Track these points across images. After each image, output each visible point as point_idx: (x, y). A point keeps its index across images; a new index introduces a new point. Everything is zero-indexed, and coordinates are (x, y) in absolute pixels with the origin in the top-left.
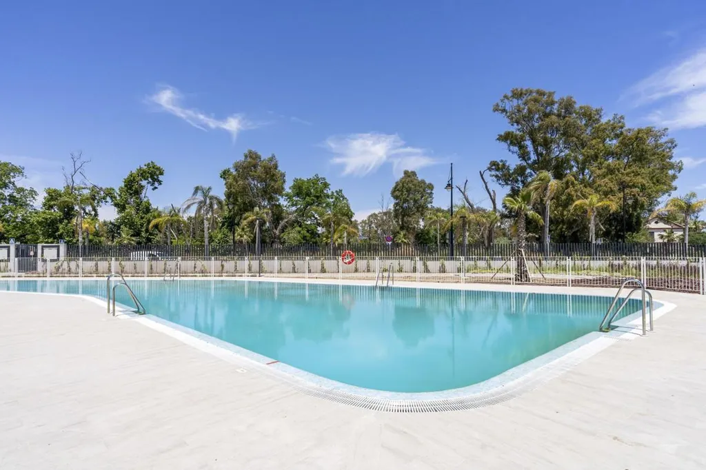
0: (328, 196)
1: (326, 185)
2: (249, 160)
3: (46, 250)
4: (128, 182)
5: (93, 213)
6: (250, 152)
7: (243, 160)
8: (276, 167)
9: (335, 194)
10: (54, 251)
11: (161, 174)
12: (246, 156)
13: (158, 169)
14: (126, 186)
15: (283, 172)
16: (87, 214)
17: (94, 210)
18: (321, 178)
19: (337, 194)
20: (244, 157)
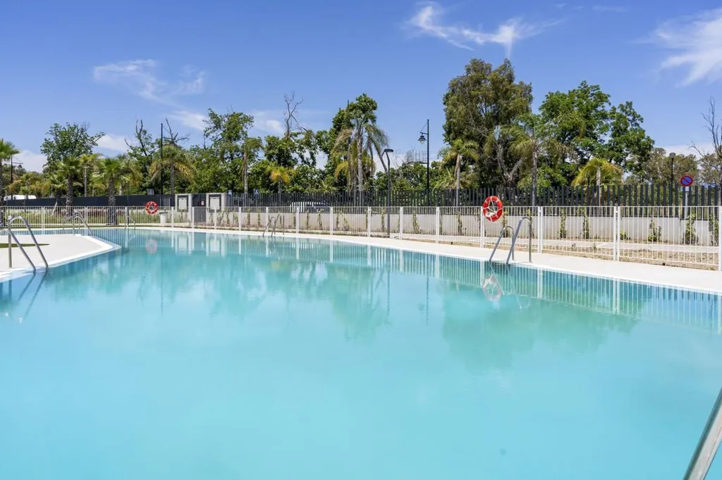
0: (604, 116)
1: (602, 98)
2: (473, 73)
3: (212, 200)
4: (337, 121)
5: (311, 161)
6: (475, 62)
7: (465, 74)
8: (511, 78)
9: (618, 111)
10: (217, 200)
11: (375, 108)
12: (468, 70)
13: (372, 102)
14: (335, 127)
15: (528, 84)
16: (305, 162)
17: (312, 157)
18: (592, 87)
19: (623, 110)
20: (465, 71)
